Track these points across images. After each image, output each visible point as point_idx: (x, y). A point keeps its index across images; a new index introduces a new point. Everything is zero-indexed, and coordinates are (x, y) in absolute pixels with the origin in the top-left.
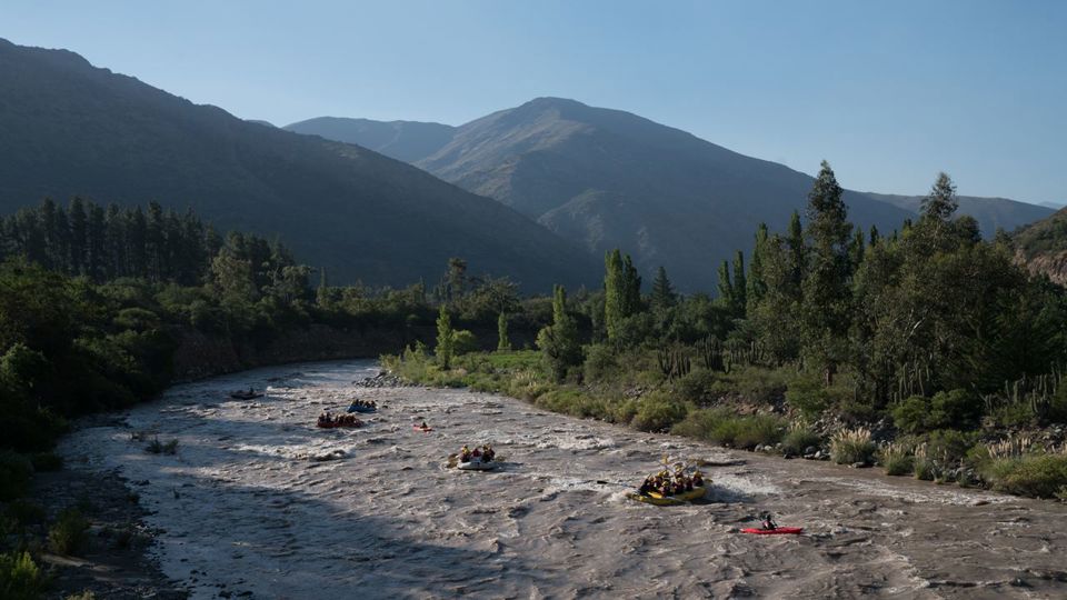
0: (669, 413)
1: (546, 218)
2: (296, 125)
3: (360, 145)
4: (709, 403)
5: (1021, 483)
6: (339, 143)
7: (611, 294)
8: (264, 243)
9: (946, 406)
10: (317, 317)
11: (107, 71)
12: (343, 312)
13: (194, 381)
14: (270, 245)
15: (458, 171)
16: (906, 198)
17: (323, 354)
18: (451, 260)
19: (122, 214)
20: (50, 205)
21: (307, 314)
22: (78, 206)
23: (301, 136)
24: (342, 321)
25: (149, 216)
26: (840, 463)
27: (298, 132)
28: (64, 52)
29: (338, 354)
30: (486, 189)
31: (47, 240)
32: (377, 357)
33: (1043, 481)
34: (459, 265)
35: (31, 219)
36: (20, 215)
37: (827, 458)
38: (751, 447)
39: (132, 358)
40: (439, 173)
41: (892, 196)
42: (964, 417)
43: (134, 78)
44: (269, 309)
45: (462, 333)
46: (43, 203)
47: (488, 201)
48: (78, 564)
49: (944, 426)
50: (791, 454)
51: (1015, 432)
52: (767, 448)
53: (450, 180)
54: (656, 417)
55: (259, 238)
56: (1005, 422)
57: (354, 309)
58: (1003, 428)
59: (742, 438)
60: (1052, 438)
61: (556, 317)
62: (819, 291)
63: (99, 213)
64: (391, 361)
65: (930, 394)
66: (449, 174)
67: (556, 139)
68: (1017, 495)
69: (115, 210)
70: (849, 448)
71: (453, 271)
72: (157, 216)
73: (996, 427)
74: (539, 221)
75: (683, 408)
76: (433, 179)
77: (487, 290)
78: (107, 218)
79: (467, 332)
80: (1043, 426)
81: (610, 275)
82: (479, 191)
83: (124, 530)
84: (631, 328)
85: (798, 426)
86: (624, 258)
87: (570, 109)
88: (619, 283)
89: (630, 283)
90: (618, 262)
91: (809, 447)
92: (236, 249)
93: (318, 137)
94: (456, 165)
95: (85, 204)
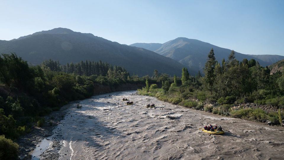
0: (179, 101)
1: (180, 61)
2: (131, 45)
3: (143, 48)
4: (187, 99)
5: (236, 115)
6: (139, 48)
7: (183, 76)
8: (121, 68)
9: (228, 99)
10: (128, 82)
11: (97, 37)
12: (133, 81)
13: (101, 94)
14: (122, 68)
15: (163, 52)
16: (256, 55)
17: (129, 89)
18: (155, 70)
19: (94, 63)
20: (82, 62)
21: (125, 81)
22: (87, 62)
23: (132, 47)
24: (133, 82)
25: (99, 63)
26: (206, 111)
27: (132, 46)
28: (90, 34)
29: (132, 89)
30: (168, 56)
31: (82, 68)
32: (137, 90)
33: (240, 115)
34: (157, 71)
35: (79, 64)
36: (77, 64)
37: (203, 110)
38: (191, 108)
39: (85, 90)
40: (159, 53)
41: (252, 55)
42: (231, 102)
43: (102, 38)
44: (118, 80)
45: (155, 84)
46: (81, 62)
47: (168, 58)
48: (39, 128)
49: (226, 103)
50: (198, 109)
51: (241, 104)
52: (194, 108)
53: (161, 54)
54: (176, 102)
55: (120, 67)
56: (239, 102)
57: (135, 80)
58: (239, 104)
59: (190, 106)
60: (247, 106)
61: (175, 82)
62: (208, 75)
63: (91, 63)
64: (139, 90)
65: (226, 96)
66: (161, 53)
67: (182, 46)
68: (235, 118)
69: (93, 62)
70: (207, 108)
71: (155, 72)
72: (101, 63)
73: (237, 103)
74: (179, 62)
75: (182, 100)
76: (158, 54)
77: (162, 76)
78: (92, 64)
79: (156, 84)
80: (246, 103)
81: (183, 73)
82: (167, 56)
83: (55, 123)
84: (186, 83)
85: (200, 103)
86: (186, 69)
87: (185, 39)
88: (185, 74)
89: (187, 74)
90: (184, 70)
91: (201, 108)
92: (115, 69)
93: (135, 47)
94: (162, 51)
95: (88, 61)
